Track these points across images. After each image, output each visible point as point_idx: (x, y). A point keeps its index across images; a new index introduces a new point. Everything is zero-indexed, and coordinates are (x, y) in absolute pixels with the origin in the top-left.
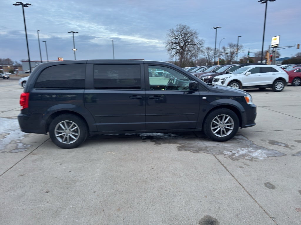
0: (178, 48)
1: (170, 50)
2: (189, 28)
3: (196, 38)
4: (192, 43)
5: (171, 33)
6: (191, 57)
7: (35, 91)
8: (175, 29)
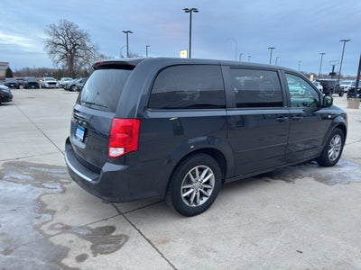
0: (64, 51)
1: (52, 53)
2: (77, 27)
3: (89, 41)
4: (84, 47)
5: (51, 31)
6: (81, 64)
7: (152, 114)
8: (57, 25)
